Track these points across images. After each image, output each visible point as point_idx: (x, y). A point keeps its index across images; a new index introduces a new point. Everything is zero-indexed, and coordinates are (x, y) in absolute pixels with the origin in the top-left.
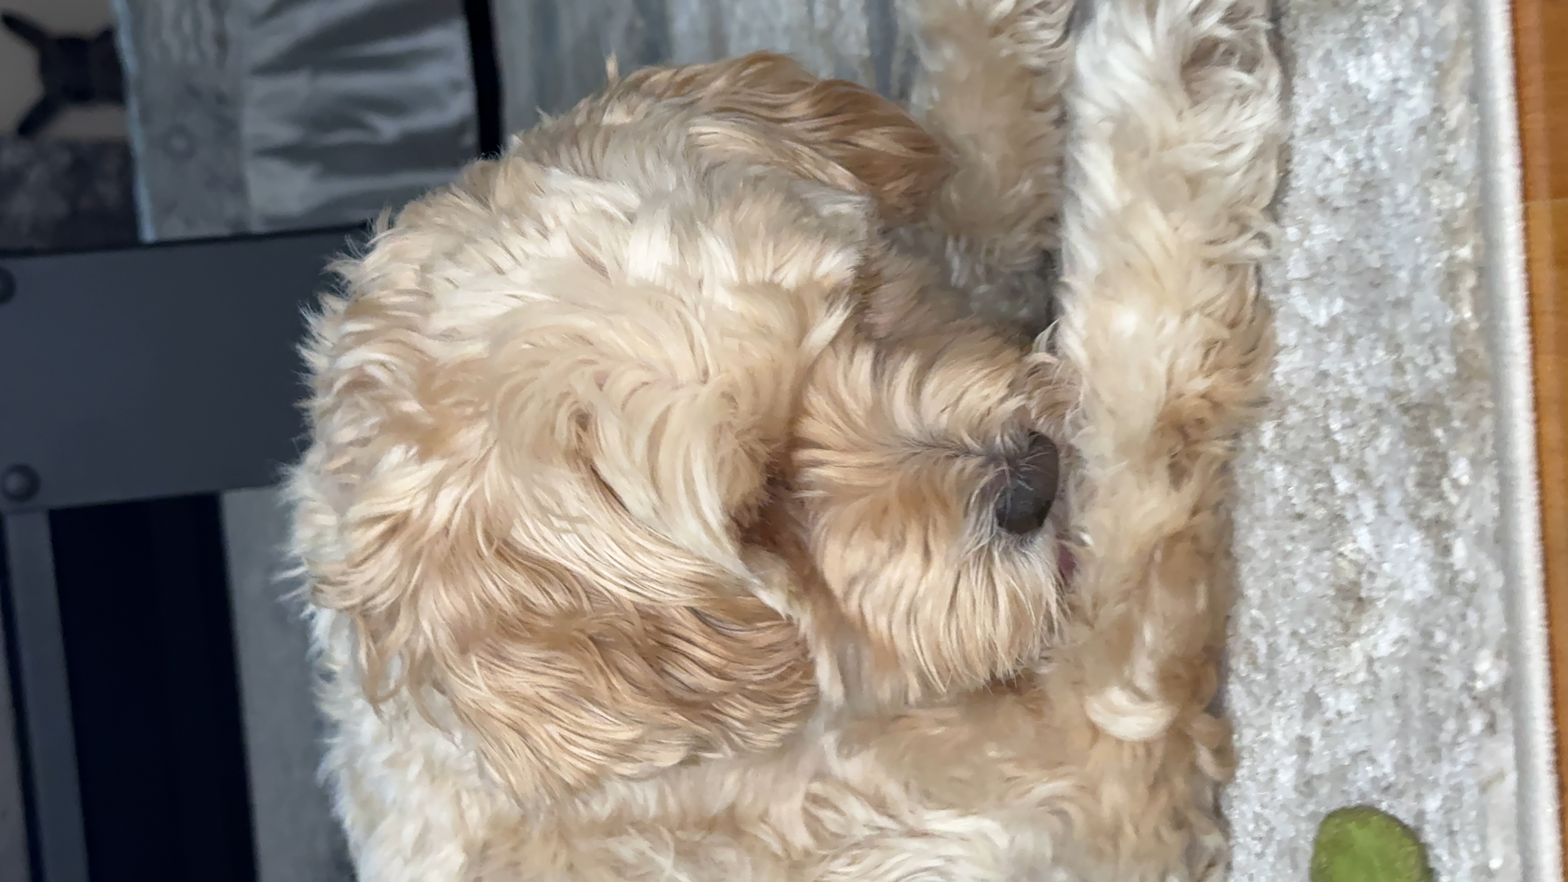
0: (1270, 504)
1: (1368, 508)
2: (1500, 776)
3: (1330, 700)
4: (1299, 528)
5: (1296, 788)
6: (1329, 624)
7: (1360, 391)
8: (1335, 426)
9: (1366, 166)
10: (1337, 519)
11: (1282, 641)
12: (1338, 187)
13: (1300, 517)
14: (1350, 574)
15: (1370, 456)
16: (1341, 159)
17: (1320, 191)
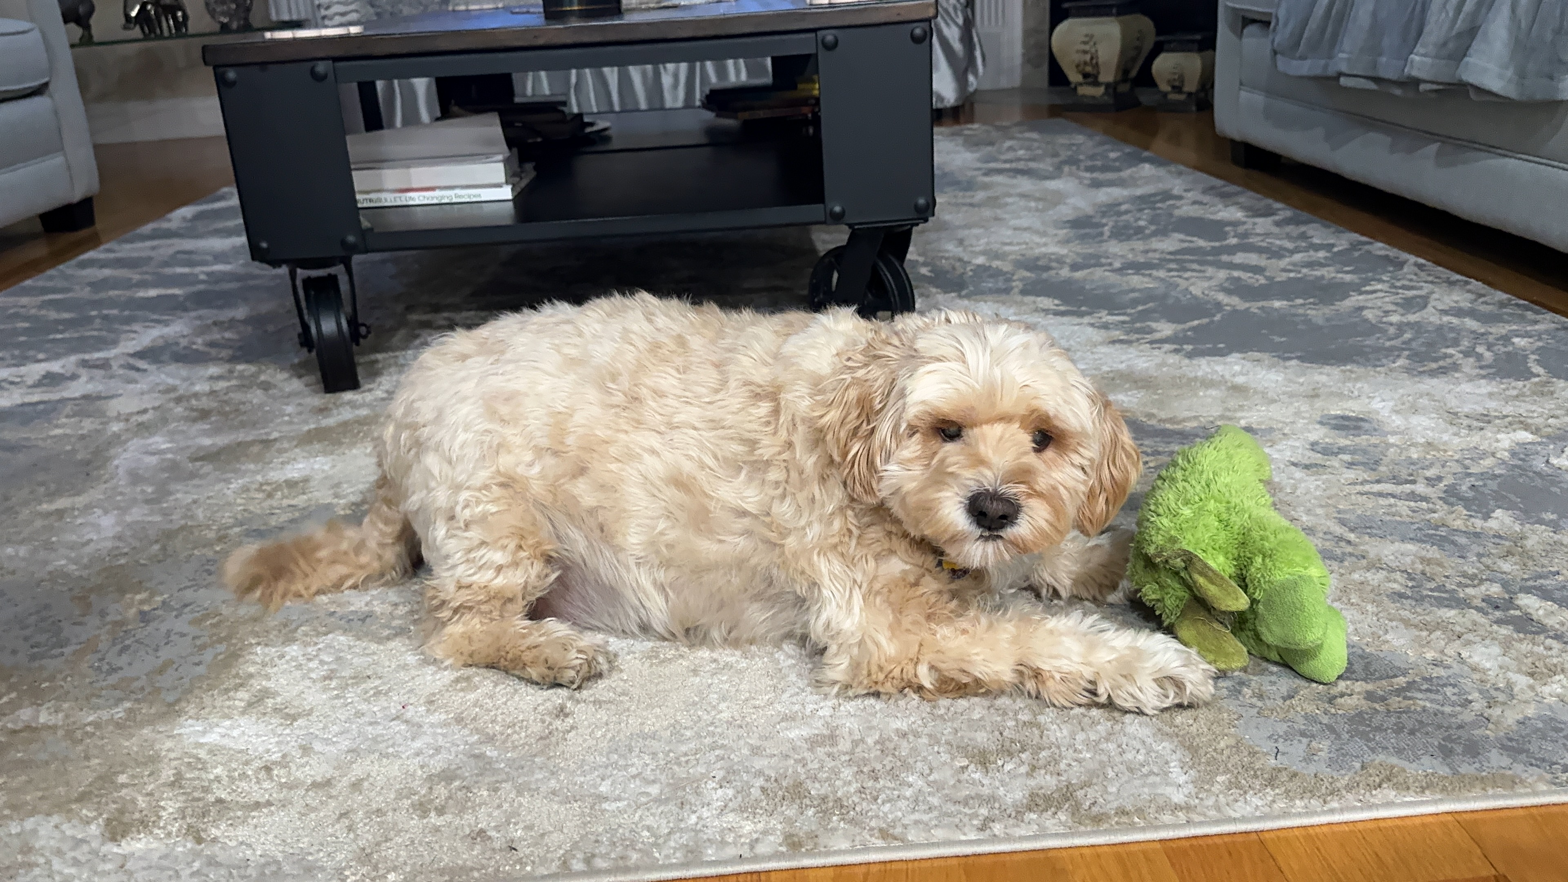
0: (999, 719)
1: (1023, 769)
2: (965, 834)
3: (941, 749)
4: (997, 733)
5: (897, 730)
6: (970, 748)
7: (1062, 766)
8: (1044, 754)
9: (1145, 770)
10: (1011, 755)
11: (949, 724)
12: (1129, 756)
13: (1001, 734)
14: (992, 759)
15: (1043, 772)
16: (1141, 757)
17: (1124, 746)
